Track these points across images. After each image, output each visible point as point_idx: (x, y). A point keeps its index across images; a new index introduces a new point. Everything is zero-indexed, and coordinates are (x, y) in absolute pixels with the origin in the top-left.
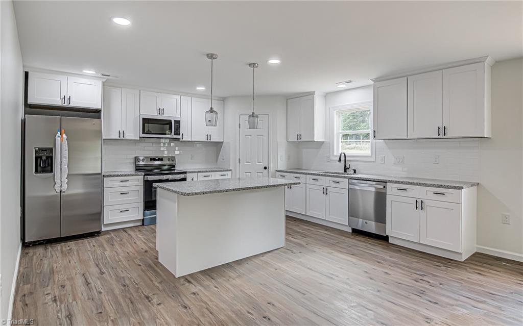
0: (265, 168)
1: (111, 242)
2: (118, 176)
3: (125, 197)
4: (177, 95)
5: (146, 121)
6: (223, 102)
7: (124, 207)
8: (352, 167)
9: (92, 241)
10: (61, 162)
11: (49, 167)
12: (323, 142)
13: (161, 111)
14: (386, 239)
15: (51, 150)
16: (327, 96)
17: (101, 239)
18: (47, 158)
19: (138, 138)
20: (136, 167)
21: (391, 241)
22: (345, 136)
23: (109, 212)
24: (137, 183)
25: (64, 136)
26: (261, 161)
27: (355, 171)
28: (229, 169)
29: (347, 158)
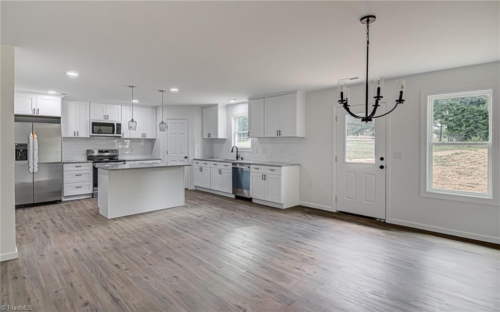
0: (186, 157)
1: (69, 206)
2: (74, 163)
3: (79, 178)
4: (118, 105)
5: (94, 124)
6: (155, 109)
7: (78, 185)
8: (241, 156)
9: (56, 206)
10: (33, 153)
11: (25, 157)
12: (226, 139)
13: (106, 117)
14: (250, 200)
15: (26, 145)
16: (228, 107)
17: (62, 205)
18: (23, 150)
19: (89, 137)
20: (88, 157)
21: (254, 201)
22: (240, 135)
23: (68, 188)
24: (88, 167)
25: (35, 136)
26: (184, 153)
27: (242, 158)
28: (159, 158)
29: (238, 150)
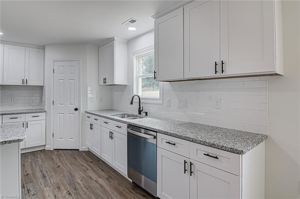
0: (76, 109)
6: (43, 50)
12: (127, 85)
16: (129, 42)
26: (73, 103)
27: (146, 114)
28: (44, 110)
